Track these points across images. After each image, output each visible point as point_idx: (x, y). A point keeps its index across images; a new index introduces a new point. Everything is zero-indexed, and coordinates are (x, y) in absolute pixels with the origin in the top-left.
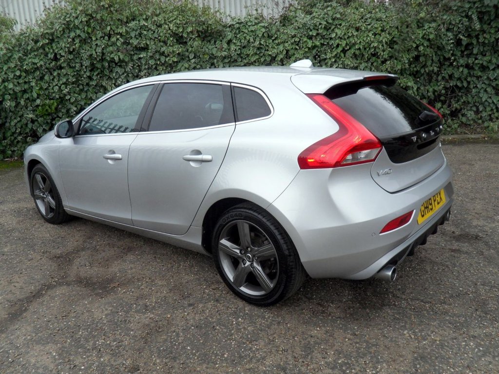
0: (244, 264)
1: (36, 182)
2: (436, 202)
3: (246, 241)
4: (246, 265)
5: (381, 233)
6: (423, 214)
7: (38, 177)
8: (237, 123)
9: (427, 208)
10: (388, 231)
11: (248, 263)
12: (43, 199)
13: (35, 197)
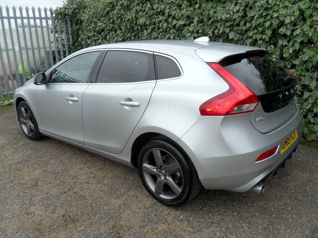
0: (161, 179)
1: (21, 112)
2: (292, 138)
3: (159, 162)
4: (162, 179)
5: (256, 161)
6: (283, 147)
7: (23, 109)
8: (157, 81)
9: (286, 142)
10: (261, 160)
11: (163, 178)
12: (26, 124)
13: (21, 123)
